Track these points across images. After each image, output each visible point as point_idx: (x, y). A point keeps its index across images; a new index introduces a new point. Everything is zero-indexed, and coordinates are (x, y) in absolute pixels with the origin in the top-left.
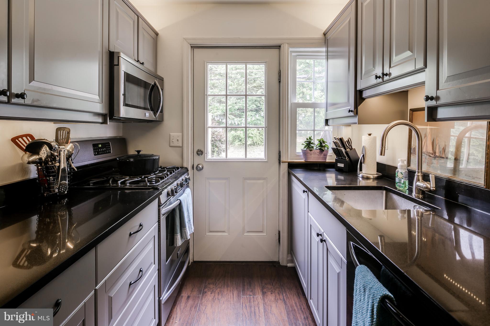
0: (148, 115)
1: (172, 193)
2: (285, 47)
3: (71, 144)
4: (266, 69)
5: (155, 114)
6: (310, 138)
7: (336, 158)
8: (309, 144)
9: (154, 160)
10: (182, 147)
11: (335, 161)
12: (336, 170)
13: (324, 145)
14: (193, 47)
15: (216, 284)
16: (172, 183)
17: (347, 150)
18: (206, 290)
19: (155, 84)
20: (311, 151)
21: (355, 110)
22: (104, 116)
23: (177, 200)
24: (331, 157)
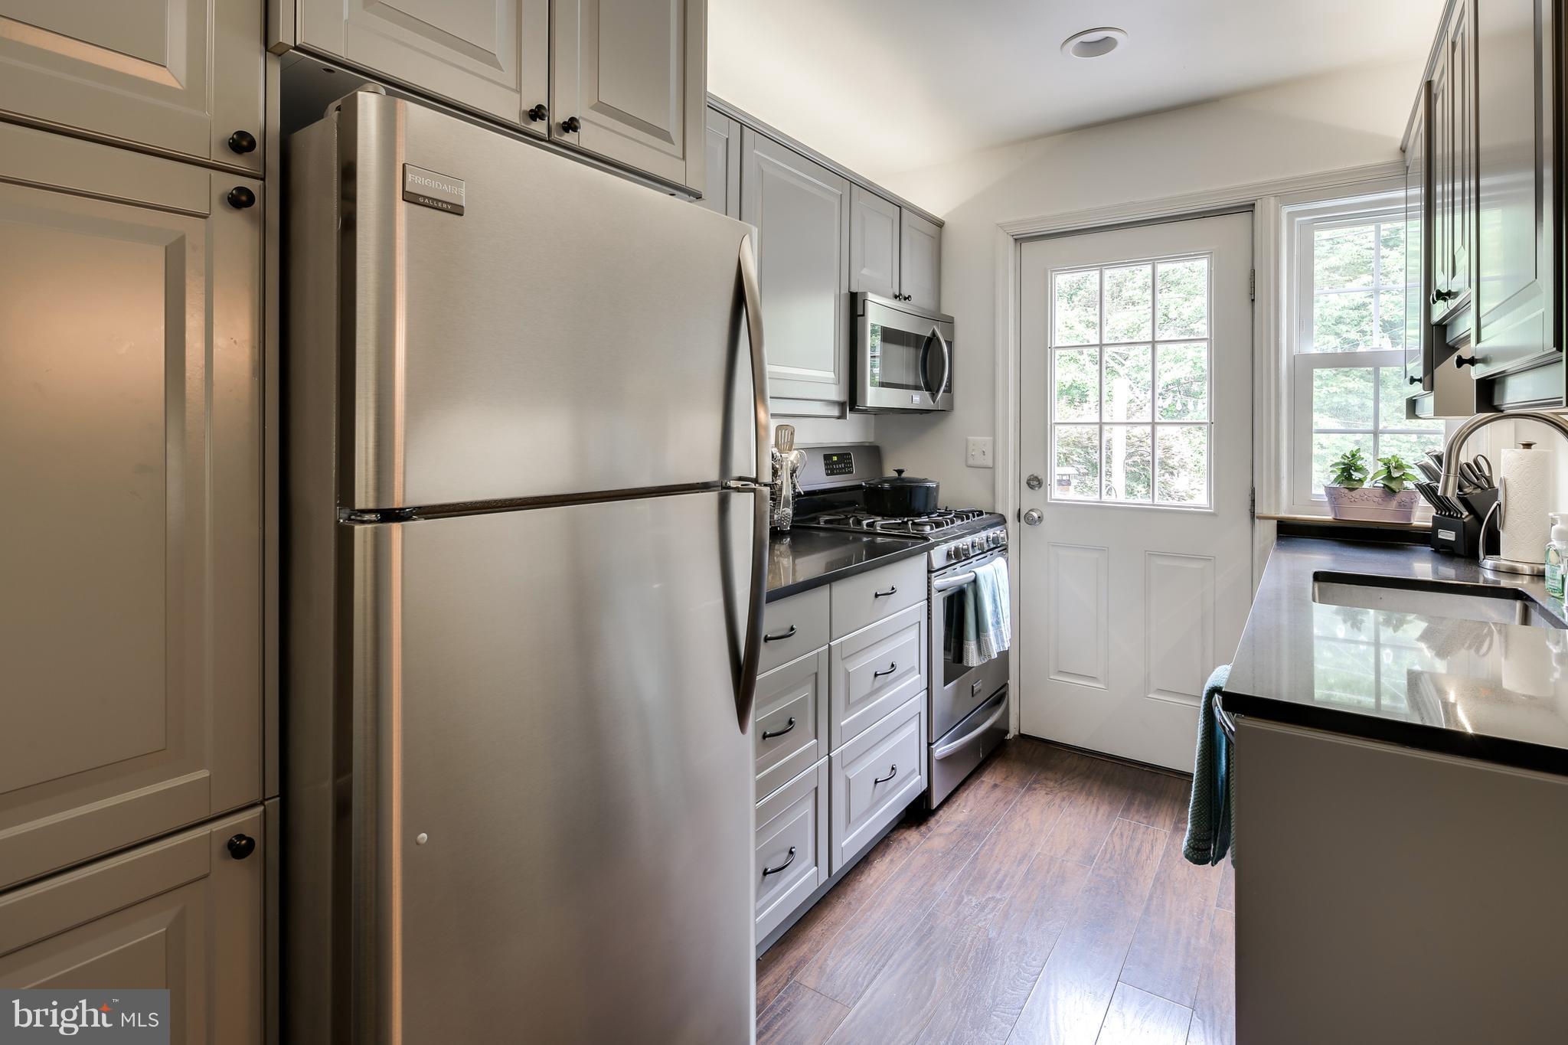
0: (918, 399)
1: (958, 556)
2: (1266, 208)
3: (796, 452)
4: (1211, 271)
5: (934, 396)
6: (1353, 456)
7: (1435, 515)
8: (1348, 471)
9: (928, 488)
10: (993, 468)
11: (1430, 524)
12: (1436, 551)
13: (1396, 474)
14: (1019, 240)
15: (1061, 783)
16: (962, 536)
17: (1467, 490)
18: (1037, 786)
19: (934, 334)
20: (1352, 490)
21: (1428, 378)
22: (842, 405)
23: (970, 572)
24: (1423, 515)
